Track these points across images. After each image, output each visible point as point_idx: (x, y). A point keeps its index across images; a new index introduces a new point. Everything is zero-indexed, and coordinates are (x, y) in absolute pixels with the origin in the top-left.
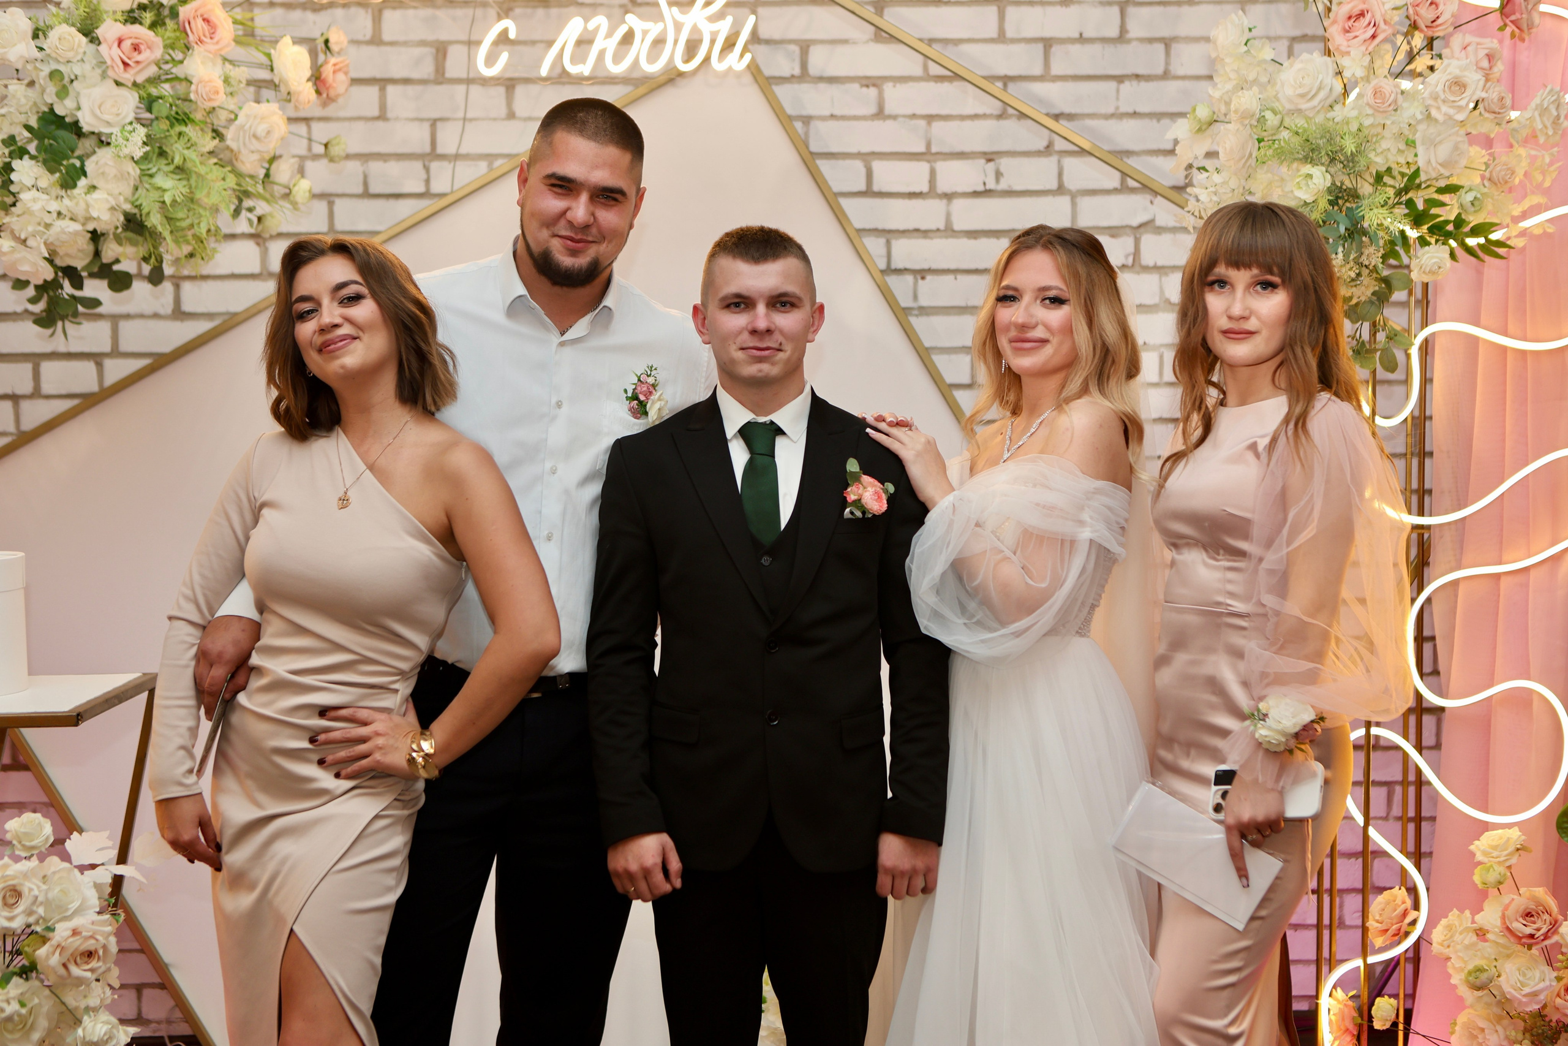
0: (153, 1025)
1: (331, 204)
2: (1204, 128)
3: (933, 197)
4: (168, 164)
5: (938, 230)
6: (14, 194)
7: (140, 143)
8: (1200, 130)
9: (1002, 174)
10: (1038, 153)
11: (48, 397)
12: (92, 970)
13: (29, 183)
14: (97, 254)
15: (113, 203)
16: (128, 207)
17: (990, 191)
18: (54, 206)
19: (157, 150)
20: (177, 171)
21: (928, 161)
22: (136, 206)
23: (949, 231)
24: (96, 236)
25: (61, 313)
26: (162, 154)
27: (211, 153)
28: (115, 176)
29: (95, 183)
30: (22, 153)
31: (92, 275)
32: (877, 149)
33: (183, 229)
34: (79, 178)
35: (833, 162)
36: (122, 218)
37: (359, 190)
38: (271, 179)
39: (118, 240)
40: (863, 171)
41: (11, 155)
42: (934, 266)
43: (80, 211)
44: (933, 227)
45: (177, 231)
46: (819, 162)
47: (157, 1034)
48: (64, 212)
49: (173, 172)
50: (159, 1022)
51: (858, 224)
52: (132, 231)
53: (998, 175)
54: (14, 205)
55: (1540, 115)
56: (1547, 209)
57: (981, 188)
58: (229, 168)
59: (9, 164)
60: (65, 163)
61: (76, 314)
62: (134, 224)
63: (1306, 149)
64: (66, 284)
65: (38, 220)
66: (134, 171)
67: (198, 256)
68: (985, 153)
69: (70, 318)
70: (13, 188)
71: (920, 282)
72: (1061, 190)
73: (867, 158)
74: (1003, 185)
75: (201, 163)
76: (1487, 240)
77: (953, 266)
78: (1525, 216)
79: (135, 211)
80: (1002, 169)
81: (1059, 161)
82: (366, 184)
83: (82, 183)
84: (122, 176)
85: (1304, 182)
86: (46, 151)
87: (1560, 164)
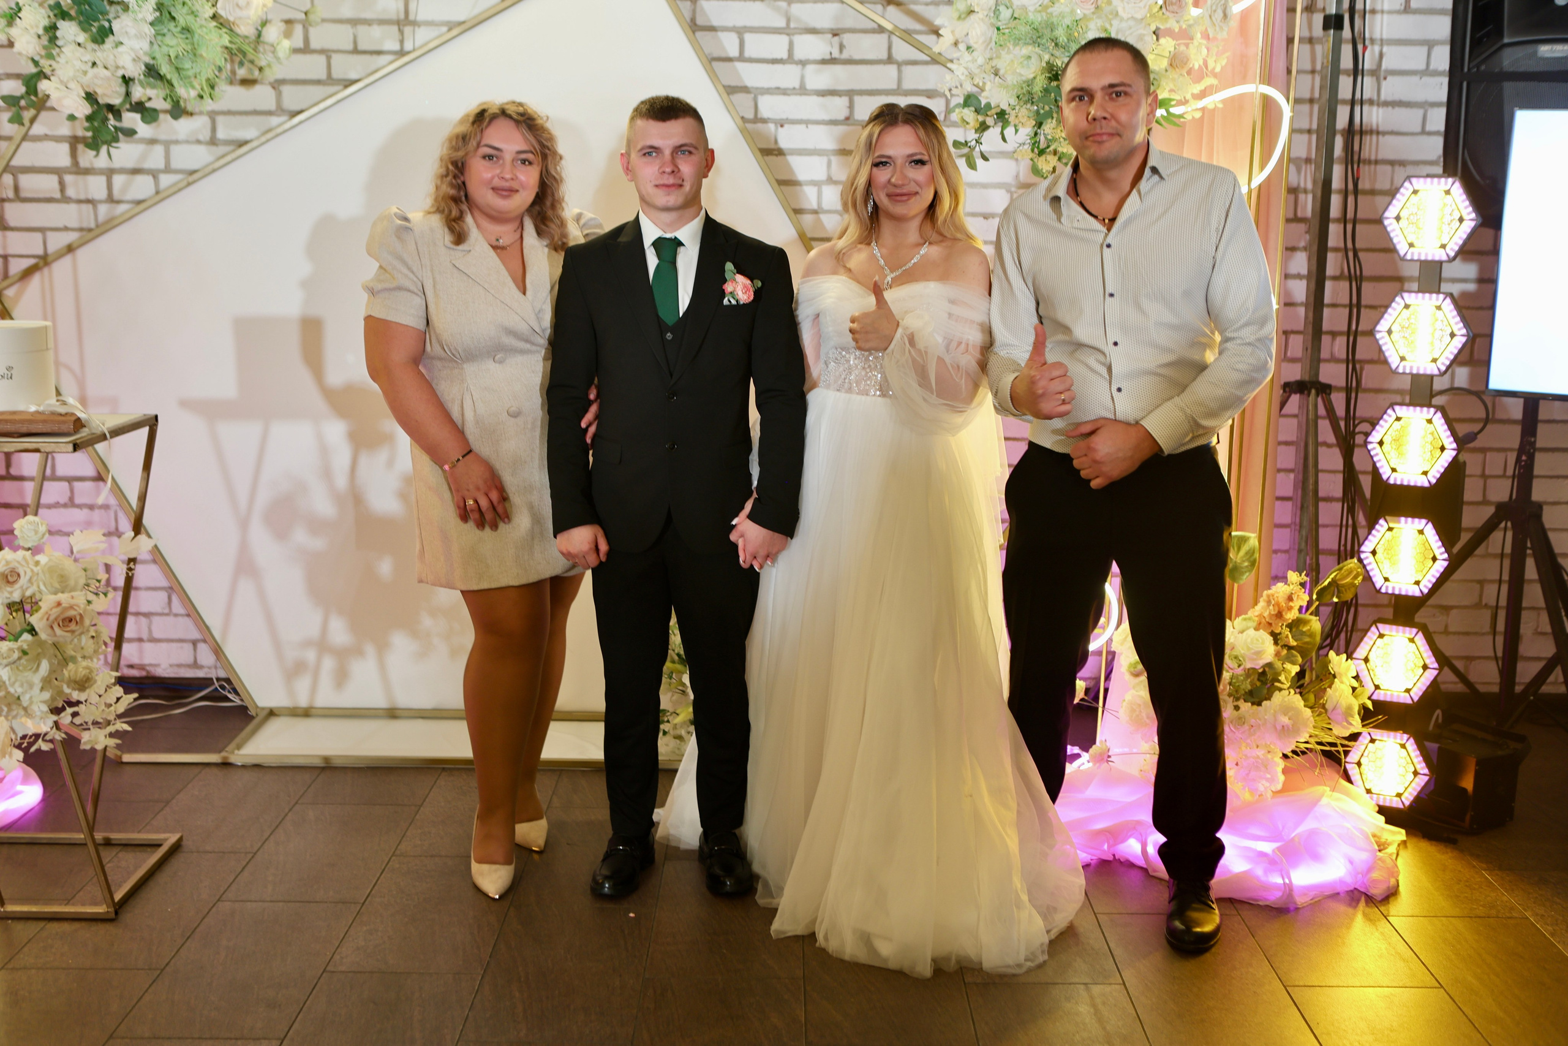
0: (206, 670)
1: (329, 58)
2: (963, 16)
3: (791, 63)
4: (176, 26)
5: (794, 88)
6: (59, 47)
7: (151, 10)
8: (959, 18)
9: (845, 47)
10: (873, 31)
11: (119, 202)
12: (73, 632)
13: (71, 38)
14: (128, 94)
15: (134, 56)
16: (147, 60)
17: (835, 59)
18: (88, 57)
19: (168, 15)
20: (185, 32)
21: (788, 34)
22: (154, 58)
23: (802, 90)
24: (127, 81)
25: (103, 139)
26: (174, 18)
27: (214, 17)
28: (136, 35)
29: (122, 41)
30: (64, 15)
31: (128, 110)
32: (749, 24)
33: (189, 77)
34: (107, 36)
35: (713, 33)
36: (143, 68)
37: (350, 47)
38: (262, 39)
39: (141, 83)
40: (737, 42)
41: (55, 15)
42: (791, 117)
43: (110, 63)
44: (791, 86)
45: (185, 78)
46: (699, 34)
47: (209, 676)
48: (98, 62)
49: (181, 32)
50: (209, 668)
51: (726, 83)
52: (153, 77)
53: (842, 47)
54: (58, 55)
55: (1210, 17)
56: (1218, 90)
57: (828, 57)
58: (224, 30)
59: (55, 24)
60: (96, 24)
61: (117, 140)
62: (152, 72)
63: (1034, 37)
64: (110, 116)
65: (78, 68)
66: (149, 31)
67: (205, 97)
68: (832, 30)
69: (114, 144)
70: (59, 43)
71: (780, 129)
72: (890, 60)
73: (740, 32)
74: (845, 55)
75: (201, 26)
76: (1168, 111)
77: (805, 117)
78: (1202, 95)
79: (152, 62)
80: (845, 43)
81: (889, 37)
82: (355, 42)
83: (110, 41)
84: (140, 36)
85: (1026, 62)
86: (82, 13)
87: (1227, 54)
